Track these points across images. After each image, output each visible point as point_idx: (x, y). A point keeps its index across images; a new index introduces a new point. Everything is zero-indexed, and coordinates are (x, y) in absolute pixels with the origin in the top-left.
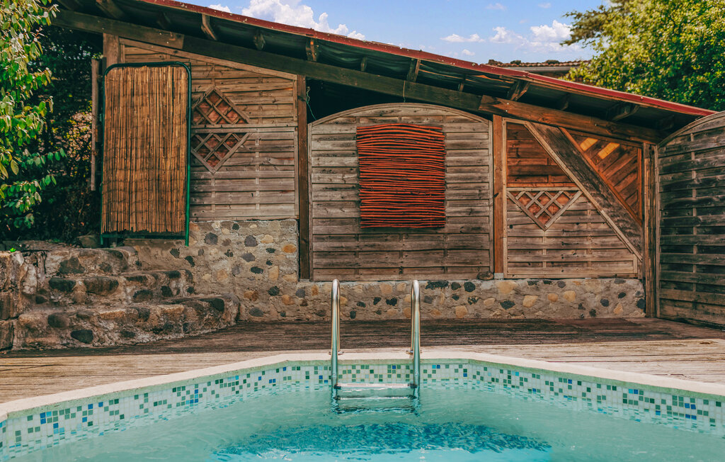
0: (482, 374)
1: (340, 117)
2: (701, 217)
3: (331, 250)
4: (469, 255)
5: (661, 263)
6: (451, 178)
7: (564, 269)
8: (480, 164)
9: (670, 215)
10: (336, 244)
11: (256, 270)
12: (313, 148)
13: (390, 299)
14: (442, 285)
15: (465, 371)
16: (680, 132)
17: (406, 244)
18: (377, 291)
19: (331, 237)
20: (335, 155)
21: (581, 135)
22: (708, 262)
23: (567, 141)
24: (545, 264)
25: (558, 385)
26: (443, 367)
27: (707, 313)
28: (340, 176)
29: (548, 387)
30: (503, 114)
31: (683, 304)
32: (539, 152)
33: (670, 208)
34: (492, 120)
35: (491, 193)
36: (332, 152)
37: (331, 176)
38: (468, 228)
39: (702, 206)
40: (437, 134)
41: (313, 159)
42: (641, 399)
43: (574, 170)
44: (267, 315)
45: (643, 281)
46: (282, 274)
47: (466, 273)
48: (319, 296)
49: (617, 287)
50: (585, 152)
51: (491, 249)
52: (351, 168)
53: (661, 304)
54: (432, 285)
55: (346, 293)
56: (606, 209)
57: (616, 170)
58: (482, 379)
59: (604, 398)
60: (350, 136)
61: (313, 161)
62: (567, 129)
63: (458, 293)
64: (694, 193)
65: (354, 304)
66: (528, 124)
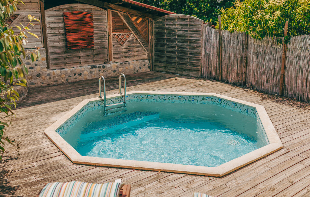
0: (139, 97)
1: (56, 8)
2: (167, 43)
3: (56, 58)
4: (101, 56)
5: (155, 55)
6: (95, 30)
7: (129, 58)
8: (104, 25)
9: (157, 41)
10: (58, 56)
11: (31, 68)
12: (47, 20)
13: (79, 73)
14: (95, 67)
15: (134, 96)
16: (162, 18)
17: (82, 54)
18: (75, 71)
19: (56, 53)
20: (55, 23)
21: (132, 16)
22: (169, 56)
23: (129, 18)
24: (123, 57)
25: (161, 97)
26: (129, 96)
27: (169, 69)
28: (57, 31)
29: (159, 98)
30: (111, 9)
31: (161, 67)
32: (121, 21)
33: (158, 40)
34: (107, 10)
35: (108, 35)
36: (54, 22)
37: (55, 31)
38: (101, 47)
39: (168, 40)
40: (91, 15)
41: (47, 24)
42: (182, 98)
43: (131, 27)
44: (36, 84)
45: (149, 60)
46: (41, 69)
47: (101, 62)
48: (55, 75)
49: (143, 63)
50: (134, 21)
51: (108, 54)
52: (61, 28)
53: (155, 67)
54: (92, 67)
55: (65, 73)
56: (139, 39)
57: (142, 27)
58: (139, 98)
59: (173, 99)
60: (60, 16)
61: (47, 25)
62: (129, 14)
63: (100, 69)
64: (166, 36)
65: (67, 76)
66: (118, 12)
